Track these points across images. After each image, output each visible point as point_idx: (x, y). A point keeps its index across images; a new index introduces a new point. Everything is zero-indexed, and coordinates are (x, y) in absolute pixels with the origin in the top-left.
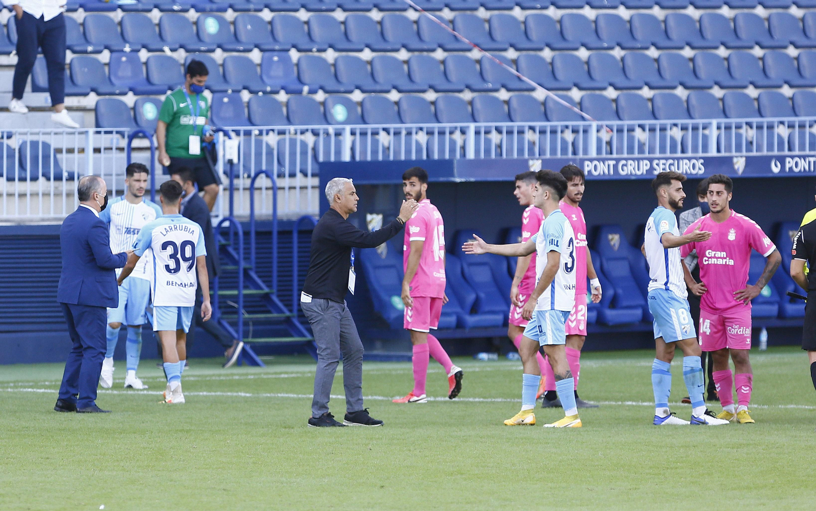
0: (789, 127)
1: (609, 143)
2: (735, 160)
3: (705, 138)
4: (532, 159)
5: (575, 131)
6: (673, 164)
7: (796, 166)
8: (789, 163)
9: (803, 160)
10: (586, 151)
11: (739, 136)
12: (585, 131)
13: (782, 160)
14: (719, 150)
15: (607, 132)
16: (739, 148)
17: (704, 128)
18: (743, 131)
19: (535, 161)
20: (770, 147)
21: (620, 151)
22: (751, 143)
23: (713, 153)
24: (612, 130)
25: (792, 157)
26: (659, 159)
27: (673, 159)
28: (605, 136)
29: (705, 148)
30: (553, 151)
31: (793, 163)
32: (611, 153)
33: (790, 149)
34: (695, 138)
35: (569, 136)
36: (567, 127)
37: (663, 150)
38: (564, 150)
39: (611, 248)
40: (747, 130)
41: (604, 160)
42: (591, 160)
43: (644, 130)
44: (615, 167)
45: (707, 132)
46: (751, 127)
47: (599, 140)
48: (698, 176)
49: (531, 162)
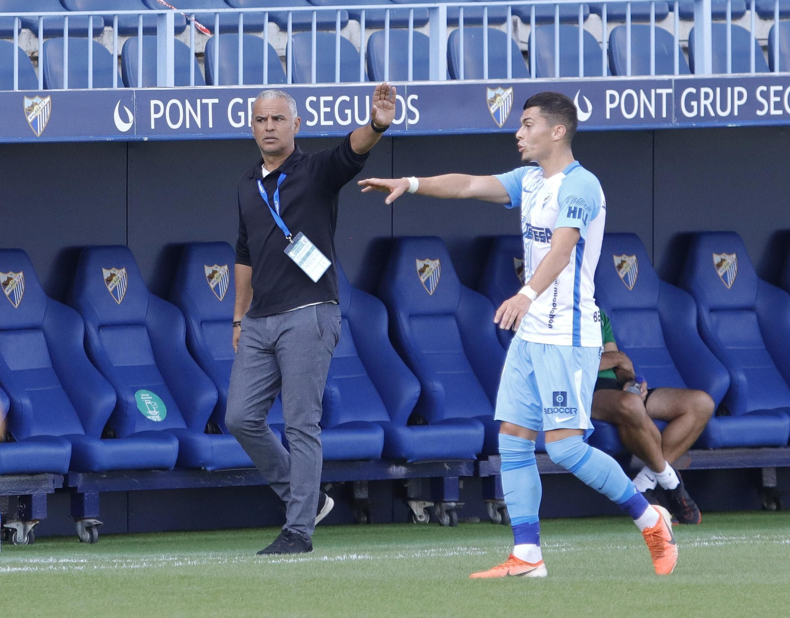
0: (611, 19)
1: (204, 57)
2: (490, 94)
3: (423, 43)
4: (31, 96)
5: (126, 31)
6: (350, 105)
7: (629, 109)
8: (614, 101)
9: (643, 96)
10: (151, 76)
11: (498, 40)
12: (151, 31)
13: (596, 93)
14: (452, 73)
15: (200, 32)
16: (497, 69)
17: (420, 23)
18: (507, 28)
19: (37, 99)
20: (569, 66)
21: (230, 75)
22: (526, 54)
23: (439, 77)
24: (211, 30)
25: (620, 87)
26: (318, 92)
27: (350, 92)
28: (195, 42)
29: (422, 68)
30: (78, 76)
31: (620, 101)
32: (209, 82)
33: (613, 71)
34: (399, 47)
35: (113, 43)
36: (109, 22)
37: (326, 73)
38: (103, 75)
39: (211, 295)
40: (515, 24)
41: (192, 96)
42: (165, 96)
43: (283, 28)
44: (220, 110)
45: (425, 31)
46: (526, 21)
47: (181, 50)
48: (407, 132)
49: (27, 102)
